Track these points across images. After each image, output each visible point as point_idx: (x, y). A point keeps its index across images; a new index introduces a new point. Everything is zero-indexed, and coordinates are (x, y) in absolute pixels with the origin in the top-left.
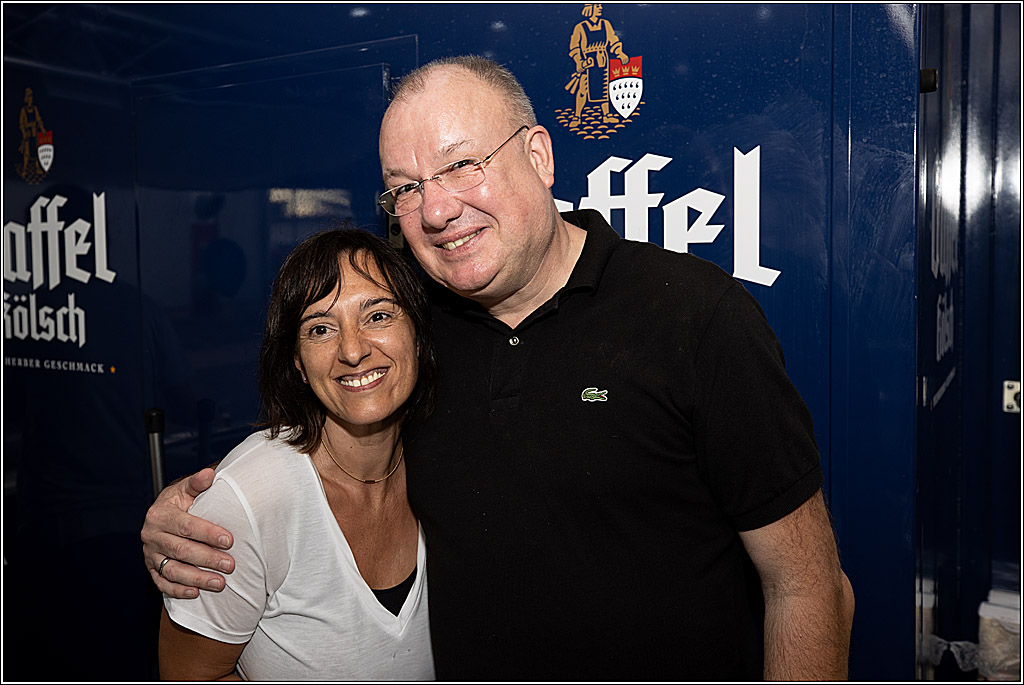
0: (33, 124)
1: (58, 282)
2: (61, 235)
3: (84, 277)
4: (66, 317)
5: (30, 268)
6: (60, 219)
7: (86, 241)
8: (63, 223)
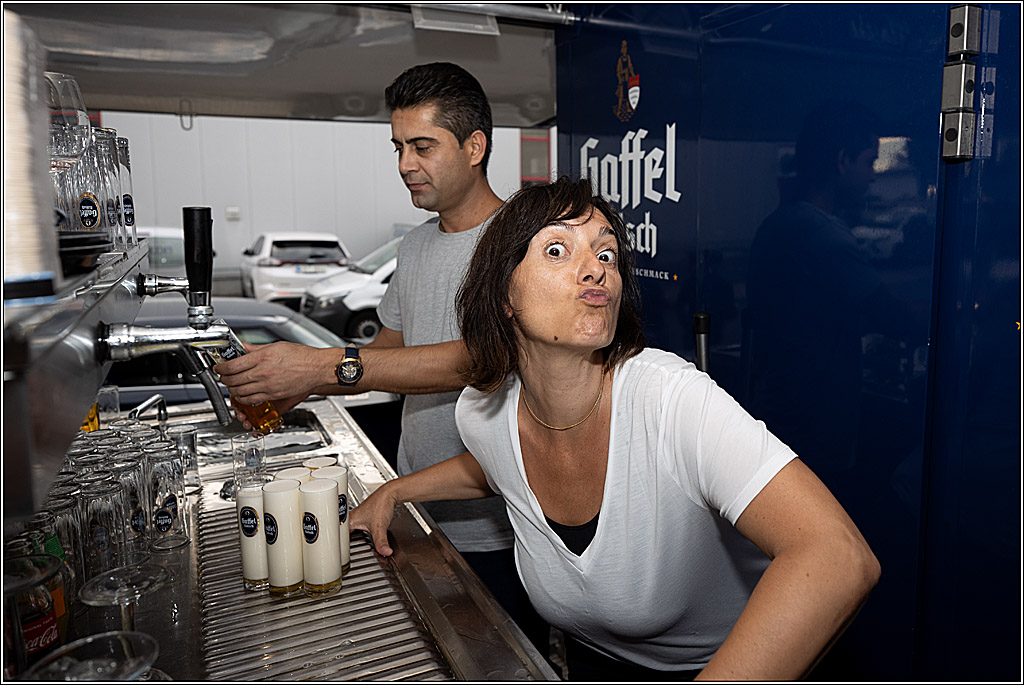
0: (626, 71)
1: (639, 202)
2: (642, 161)
3: (657, 197)
4: (643, 231)
5: (620, 192)
6: (642, 150)
7: (660, 167)
8: (644, 152)
